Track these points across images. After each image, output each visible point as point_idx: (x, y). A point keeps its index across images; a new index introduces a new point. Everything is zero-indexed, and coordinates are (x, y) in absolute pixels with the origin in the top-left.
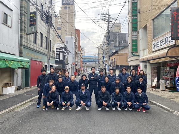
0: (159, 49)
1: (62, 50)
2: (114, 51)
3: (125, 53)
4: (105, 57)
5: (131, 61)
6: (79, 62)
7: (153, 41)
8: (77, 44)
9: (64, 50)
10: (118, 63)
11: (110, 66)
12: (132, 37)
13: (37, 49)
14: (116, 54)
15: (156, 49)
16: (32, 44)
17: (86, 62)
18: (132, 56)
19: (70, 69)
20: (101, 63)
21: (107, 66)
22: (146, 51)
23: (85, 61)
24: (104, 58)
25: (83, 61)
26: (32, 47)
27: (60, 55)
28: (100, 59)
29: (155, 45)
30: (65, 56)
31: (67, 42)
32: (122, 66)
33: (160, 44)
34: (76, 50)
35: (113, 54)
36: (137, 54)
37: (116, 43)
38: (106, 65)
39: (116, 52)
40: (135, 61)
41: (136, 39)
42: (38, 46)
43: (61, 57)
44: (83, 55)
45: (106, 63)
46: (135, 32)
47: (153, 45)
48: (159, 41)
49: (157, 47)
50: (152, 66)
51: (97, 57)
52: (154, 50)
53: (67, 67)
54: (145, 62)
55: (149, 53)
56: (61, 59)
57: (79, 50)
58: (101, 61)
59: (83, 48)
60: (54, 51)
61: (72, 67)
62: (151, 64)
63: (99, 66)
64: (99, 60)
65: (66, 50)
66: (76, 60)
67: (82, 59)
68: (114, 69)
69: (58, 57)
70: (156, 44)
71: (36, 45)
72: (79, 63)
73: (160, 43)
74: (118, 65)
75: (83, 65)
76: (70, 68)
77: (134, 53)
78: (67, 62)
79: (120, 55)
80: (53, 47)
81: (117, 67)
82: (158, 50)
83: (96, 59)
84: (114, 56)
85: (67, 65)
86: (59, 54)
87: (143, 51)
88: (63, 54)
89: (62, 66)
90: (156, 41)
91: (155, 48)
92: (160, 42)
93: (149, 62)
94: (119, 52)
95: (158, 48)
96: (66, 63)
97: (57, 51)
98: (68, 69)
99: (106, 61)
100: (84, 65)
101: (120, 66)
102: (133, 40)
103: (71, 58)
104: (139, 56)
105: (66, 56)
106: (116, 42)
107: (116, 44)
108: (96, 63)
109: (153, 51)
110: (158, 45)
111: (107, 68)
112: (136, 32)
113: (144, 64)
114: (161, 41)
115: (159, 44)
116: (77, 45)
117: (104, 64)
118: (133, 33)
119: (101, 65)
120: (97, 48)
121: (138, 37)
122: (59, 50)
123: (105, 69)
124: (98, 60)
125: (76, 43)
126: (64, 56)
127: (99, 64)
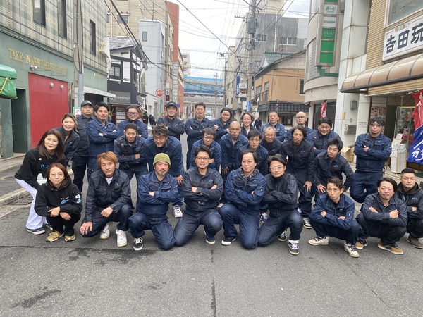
0: (405, 53)
1: (127, 56)
2: (266, 64)
3: (295, 70)
4: (241, 79)
5: (312, 89)
6: (175, 90)
7: (386, 30)
8: (170, 43)
9: (134, 56)
10: (275, 96)
11: (254, 103)
12: (322, 22)
13: (51, 44)
14: (272, 72)
15: (396, 52)
16: (31, 24)
17: (193, 91)
18: (319, 75)
19: (150, 107)
20: (230, 95)
21: (245, 103)
22: (361, 62)
23: (190, 91)
24: (238, 82)
25: (186, 91)
26: (32, 35)
27: (124, 69)
28: (229, 85)
29: (394, 42)
30: (136, 71)
31: (145, 34)
32: (284, 103)
33: (410, 38)
34: (169, 59)
35: (264, 72)
36: (332, 70)
37: (272, 45)
38: (243, 99)
39: (272, 66)
40: (325, 90)
41: (333, 25)
42: (50, 35)
43: (127, 75)
44: (185, 73)
45: (245, 95)
46: (331, 6)
47: (386, 43)
48: (410, 27)
49: (399, 47)
50: (373, 105)
51: (221, 80)
52: (386, 56)
53: (142, 101)
54: (355, 91)
55: (368, 67)
56: (125, 79)
57: (175, 59)
58: (231, 89)
59: (186, 57)
60: (103, 56)
61: (156, 104)
62: (371, 97)
63: (226, 102)
64: (225, 87)
65: (139, 55)
66: (168, 86)
67: (182, 84)
68: (264, 110)
69: (117, 74)
70: (396, 39)
71: (43, 29)
72: (176, 94)
73: (413, 35)
74: (274, 99)
75: (186, 100)
76: (152, 104)
77: (325, 68)
78: (144, 89)
79: (281, 74)
80: (100, 42)
81: (272, 105)
82: (400, 58)
83: (217, 85)
84: (266, 78)
85: (144, 96)
86: (121, 67)
87: (351, 61)
88: (132, 66)
89: (128, 98)
90: (397, 30)
91: (391, 50)
92: (411, 32)
93: (366, 92)
94: (280, 67)
95: (403, 51)
96: (140, 91)
97: (112, 57)
98: (146, 109)
99: (243, 91)
100: (188, 100)
101: (281, 103)
102: (324, 29)
103: (155, 78)
104: (336, 75)
105: (140, 72)
106: (272, 39)
107: (271, 47)
108: (219, 96)
109: (384, 59)
110: (403, 40)
111: (244, 108)
112: (336, 6)
113: (350, 96)
114: (414, 28)
115: (407, 38)
116: (172, 46)
117: (237, 97)
118: (328, 8)
119: (230, 101)
120: (222, 55)
121: (338, 20)
122: (122, 53)
123: (240, 111)
124: (223, 88)
125: (169, 39)
126: (134, 72)
127: (226, 97)
